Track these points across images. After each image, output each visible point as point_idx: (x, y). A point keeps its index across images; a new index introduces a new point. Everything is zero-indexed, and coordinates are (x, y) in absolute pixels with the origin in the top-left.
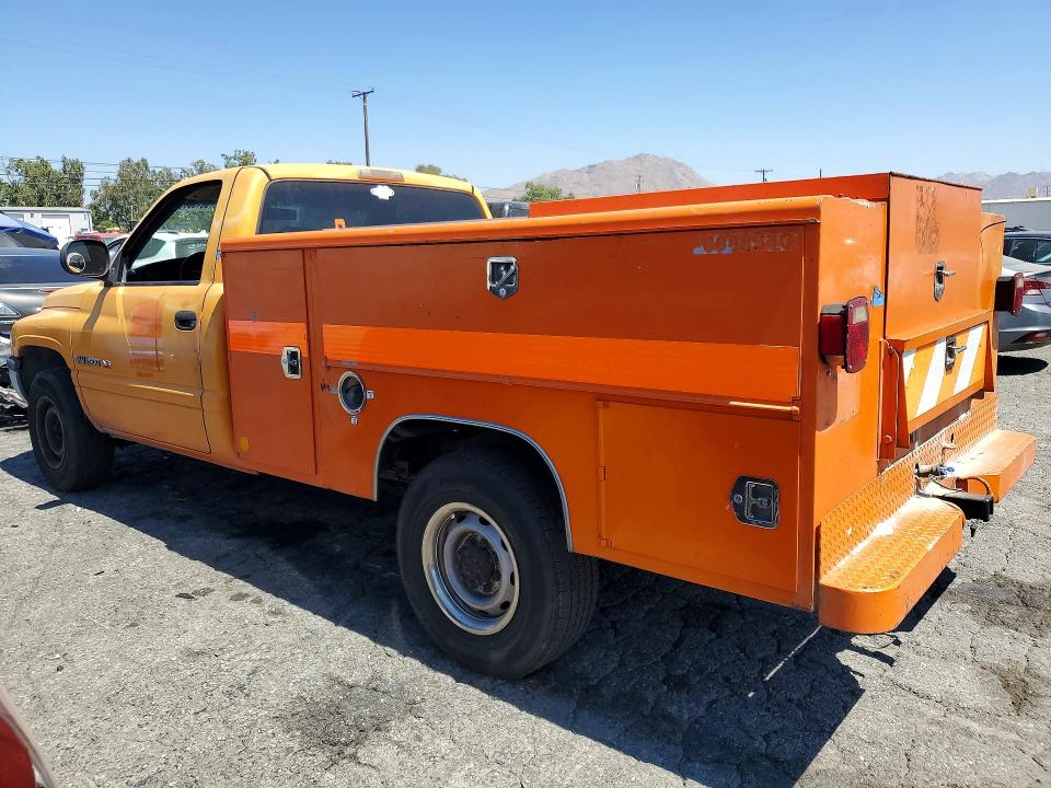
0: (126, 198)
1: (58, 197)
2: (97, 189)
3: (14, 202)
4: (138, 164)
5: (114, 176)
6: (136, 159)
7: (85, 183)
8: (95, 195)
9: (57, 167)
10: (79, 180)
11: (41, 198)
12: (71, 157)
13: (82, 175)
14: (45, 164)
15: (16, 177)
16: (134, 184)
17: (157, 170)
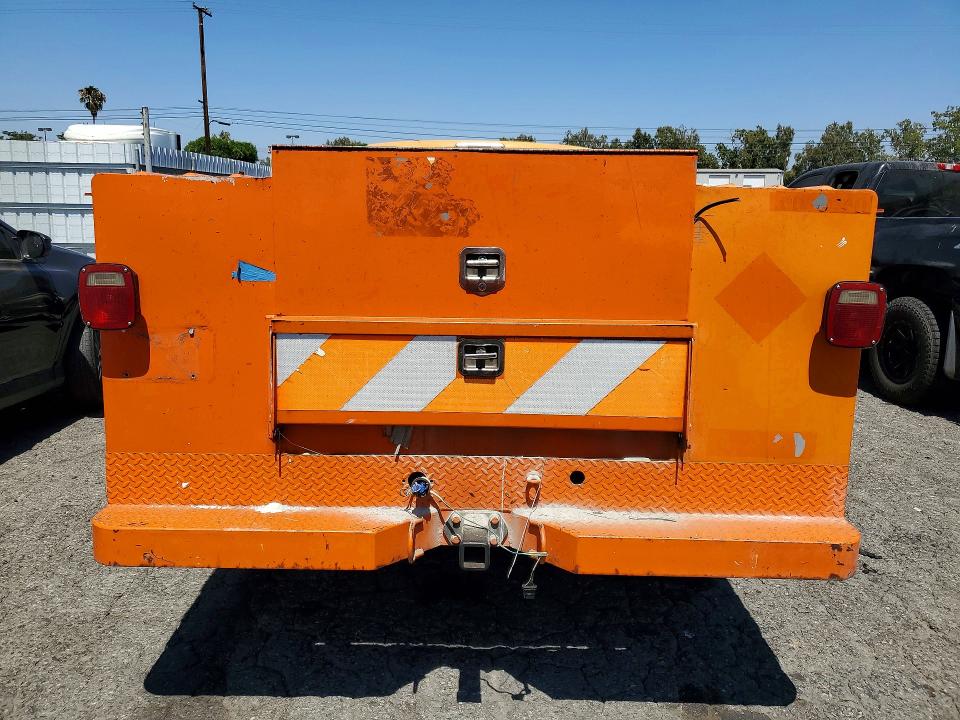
0: (825, 159)
1: (768, 160)
2: (801, 152)
3: (733, 165)
4: (842, 128)
5: (818, 140)
6: (842, 123)
7: (792, 147)
8: (798, 157)
9: (772, 134)
10: (788, 145)
11: (754, 161)
12: (784, 125)
13: (791, 140)
14: (763, 132)
15: (739, 145)
16: (835, 146)
17: (860, 133)
